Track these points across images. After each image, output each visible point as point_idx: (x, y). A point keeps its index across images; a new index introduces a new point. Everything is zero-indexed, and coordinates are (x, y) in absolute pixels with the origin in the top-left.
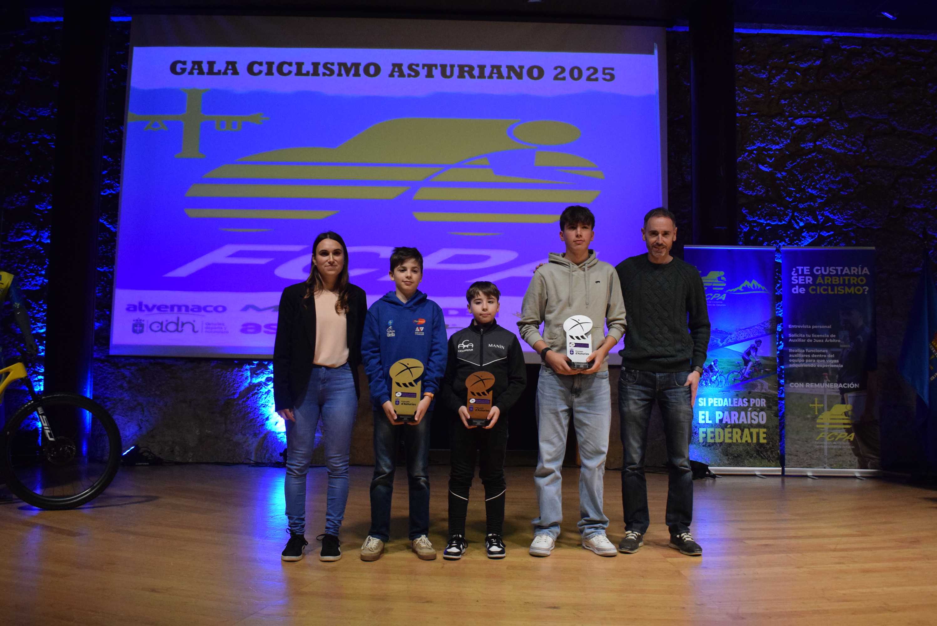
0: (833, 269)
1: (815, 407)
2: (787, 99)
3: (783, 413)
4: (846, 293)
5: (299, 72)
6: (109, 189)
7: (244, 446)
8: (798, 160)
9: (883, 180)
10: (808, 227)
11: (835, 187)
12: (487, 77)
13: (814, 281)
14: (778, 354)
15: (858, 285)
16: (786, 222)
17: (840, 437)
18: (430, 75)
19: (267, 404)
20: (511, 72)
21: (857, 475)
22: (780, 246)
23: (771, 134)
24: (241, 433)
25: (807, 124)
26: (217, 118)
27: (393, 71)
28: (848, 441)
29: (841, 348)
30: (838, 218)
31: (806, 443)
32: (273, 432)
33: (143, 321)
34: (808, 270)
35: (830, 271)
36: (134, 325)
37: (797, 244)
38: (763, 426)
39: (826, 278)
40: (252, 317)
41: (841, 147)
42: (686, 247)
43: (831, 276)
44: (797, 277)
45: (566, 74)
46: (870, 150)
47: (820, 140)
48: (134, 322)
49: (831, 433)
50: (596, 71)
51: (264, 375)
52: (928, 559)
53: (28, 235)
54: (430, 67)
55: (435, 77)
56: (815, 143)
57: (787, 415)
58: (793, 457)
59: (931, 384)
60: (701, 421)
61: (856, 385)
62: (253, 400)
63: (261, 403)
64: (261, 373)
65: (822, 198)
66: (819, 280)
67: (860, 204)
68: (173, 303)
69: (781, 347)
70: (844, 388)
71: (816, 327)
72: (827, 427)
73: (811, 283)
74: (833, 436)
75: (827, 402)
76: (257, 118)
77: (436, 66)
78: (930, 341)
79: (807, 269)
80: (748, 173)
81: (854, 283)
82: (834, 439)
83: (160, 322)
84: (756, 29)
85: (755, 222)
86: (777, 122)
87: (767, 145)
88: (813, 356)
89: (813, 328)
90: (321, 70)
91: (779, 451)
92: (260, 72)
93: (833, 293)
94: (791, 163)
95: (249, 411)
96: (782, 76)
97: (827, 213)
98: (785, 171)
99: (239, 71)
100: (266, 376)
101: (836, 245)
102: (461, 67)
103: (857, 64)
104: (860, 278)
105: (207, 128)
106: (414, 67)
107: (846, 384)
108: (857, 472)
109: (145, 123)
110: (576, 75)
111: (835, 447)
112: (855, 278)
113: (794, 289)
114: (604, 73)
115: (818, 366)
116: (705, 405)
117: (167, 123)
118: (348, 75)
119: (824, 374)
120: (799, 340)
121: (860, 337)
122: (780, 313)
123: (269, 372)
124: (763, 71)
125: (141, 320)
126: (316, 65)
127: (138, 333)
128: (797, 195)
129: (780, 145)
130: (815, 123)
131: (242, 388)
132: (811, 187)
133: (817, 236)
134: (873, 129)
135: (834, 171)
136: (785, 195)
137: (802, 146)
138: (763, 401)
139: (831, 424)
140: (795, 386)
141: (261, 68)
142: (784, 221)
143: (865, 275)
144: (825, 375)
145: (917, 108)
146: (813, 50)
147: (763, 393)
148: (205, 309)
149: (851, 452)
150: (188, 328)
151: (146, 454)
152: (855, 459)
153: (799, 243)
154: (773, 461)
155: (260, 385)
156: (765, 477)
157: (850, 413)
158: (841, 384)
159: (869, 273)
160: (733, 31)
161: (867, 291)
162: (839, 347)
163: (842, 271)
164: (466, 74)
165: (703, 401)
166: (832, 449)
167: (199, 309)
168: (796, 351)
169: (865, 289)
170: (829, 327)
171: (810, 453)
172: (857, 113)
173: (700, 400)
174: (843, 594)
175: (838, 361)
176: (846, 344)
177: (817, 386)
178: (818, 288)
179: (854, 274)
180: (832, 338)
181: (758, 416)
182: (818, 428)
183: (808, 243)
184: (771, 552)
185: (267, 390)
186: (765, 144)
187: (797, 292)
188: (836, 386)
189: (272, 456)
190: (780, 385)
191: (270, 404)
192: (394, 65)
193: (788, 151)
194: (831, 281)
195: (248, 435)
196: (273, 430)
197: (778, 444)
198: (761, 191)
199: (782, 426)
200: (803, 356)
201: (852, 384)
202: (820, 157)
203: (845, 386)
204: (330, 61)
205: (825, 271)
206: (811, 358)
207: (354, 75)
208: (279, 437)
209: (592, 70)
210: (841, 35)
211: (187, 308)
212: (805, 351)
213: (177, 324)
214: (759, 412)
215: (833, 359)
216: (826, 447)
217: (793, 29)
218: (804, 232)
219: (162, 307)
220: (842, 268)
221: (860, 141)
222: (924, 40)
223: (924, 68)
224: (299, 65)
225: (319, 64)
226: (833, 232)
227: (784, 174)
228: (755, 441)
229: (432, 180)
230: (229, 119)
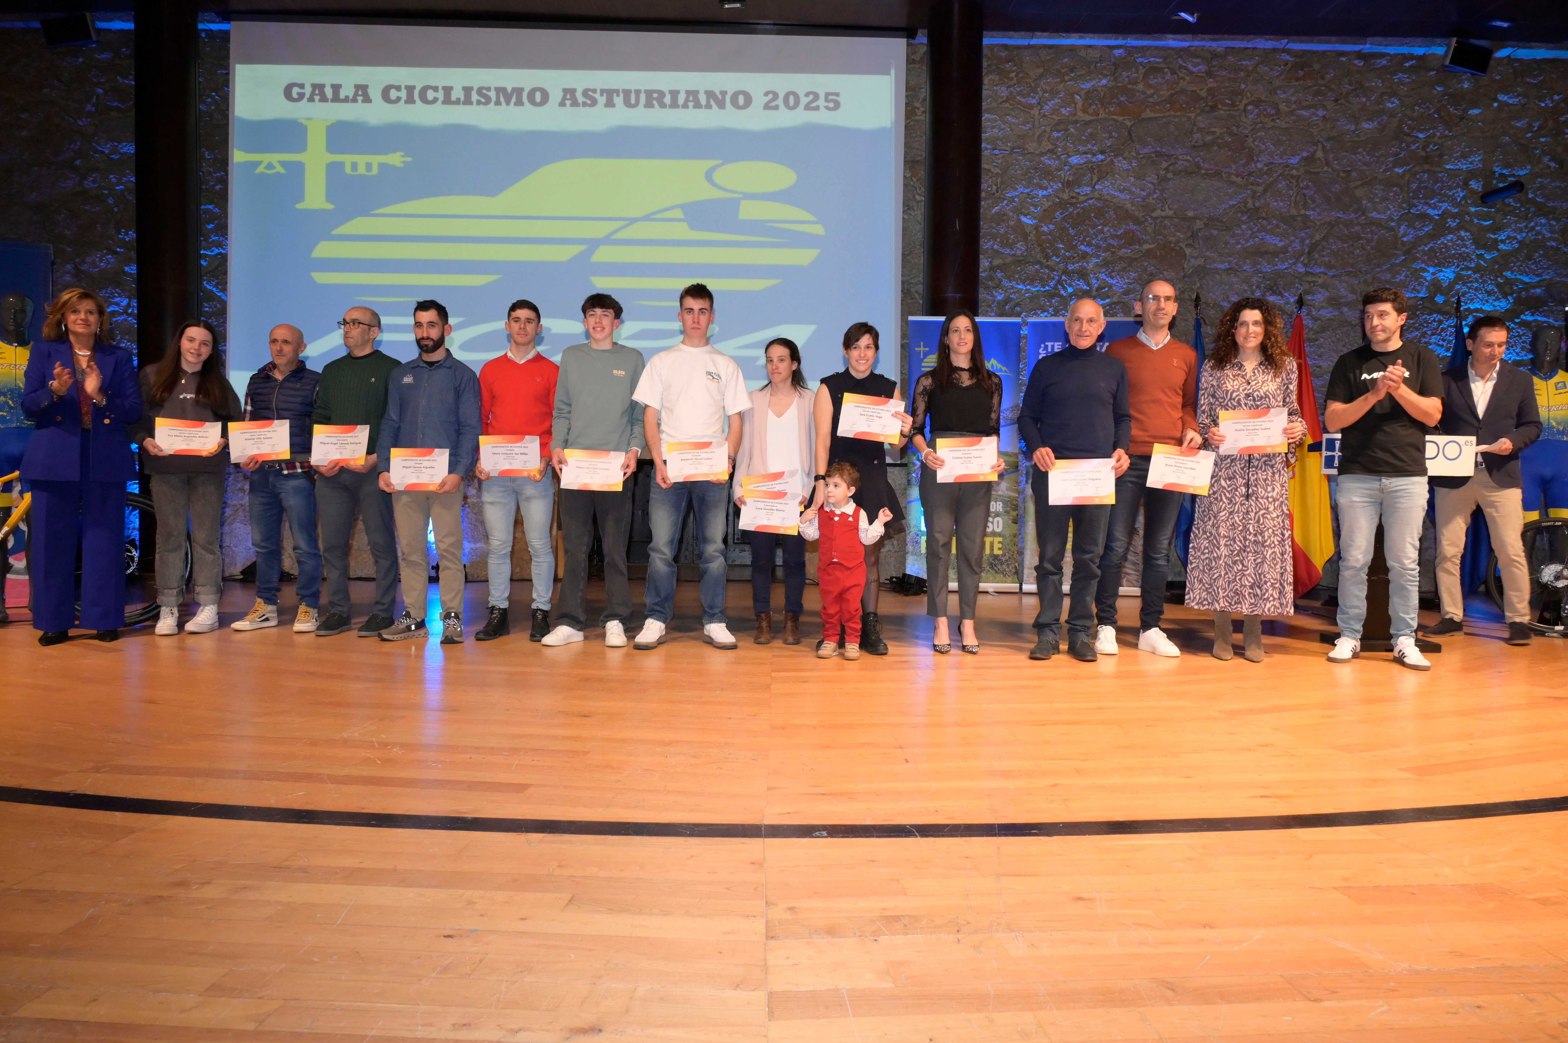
2: (1061, 131)
5: (447, 101)
6: (217, 248)
9: (1178, 234)
11: (1115, 244)
12: (680, 106)
16: (1051, 288)
18: (610, 104)
20: (711, 100)
23: (1038, 176)
25: (1085, 162)
26: (347, 159)
27: (564, 99)
30: (1117, 283)
38: (999, 535)
41: (1126, 192)
42: (911, 318)
45: (780, 102)
46: (1164, 195)
47: (1100, 183)
50: (816, 96)
53: (117, 304)
54: (610, 94)
55: (616, 105)
56: (1093, 186)
65: (1098, 257)
67: (1147, 264)
76: (396, 159)
77: (617, 92)
80: (1006, 226)
84: (1024, 39)
85: (1013, 287)
86: (1047, 161)
87: (1032, 191)
90: (475, 97)
91: (1016, 564)
92: (399, 99)
94: (1061, 214)
96: (1057, 100)
97: (1102, 276)
98: (1053, 225)
99: (371, 97)
102: (649, 93)
103: (1156, 83)
105: (334, 170)
106: (590, 93)
109: (257, 164)
110: (792, 102)
114: (827, 100)
118: (508, 103)
124: (1032, 94)
126: (467, 90)
128: (1067, 254)
129: (1048, 190)
130: (1095, 162)
132: (1085, 243)
134: (1171, 168)
135: (1116, 222)
136: (1051, 254)
141: (399, 94)
142: (1049, 286)
146: (1099, 65)
147: (1000, 496)
154: (1008, 576)
156: (999, 594)
160: (983, 41)
164: (655, 102)
172: (1150, 147)
186: (1029, 190)
192: (566, 91)
193: (1058, 198)
197: (1016, 556)
198: (1021, 250)
202: (1099, 205)
204: (486, 85)
207: (516, 104)
209: (811, 97)
210: (1135, 44)
221: (1152, 183)
222: (1246, 49)
223: (1243, 86)
224: (448, 90)
225: (471, 89)
226: (1108, 300)
227: (1052, 227)
228: (987, 551)
229: (614, 237)
230: (362, 160)
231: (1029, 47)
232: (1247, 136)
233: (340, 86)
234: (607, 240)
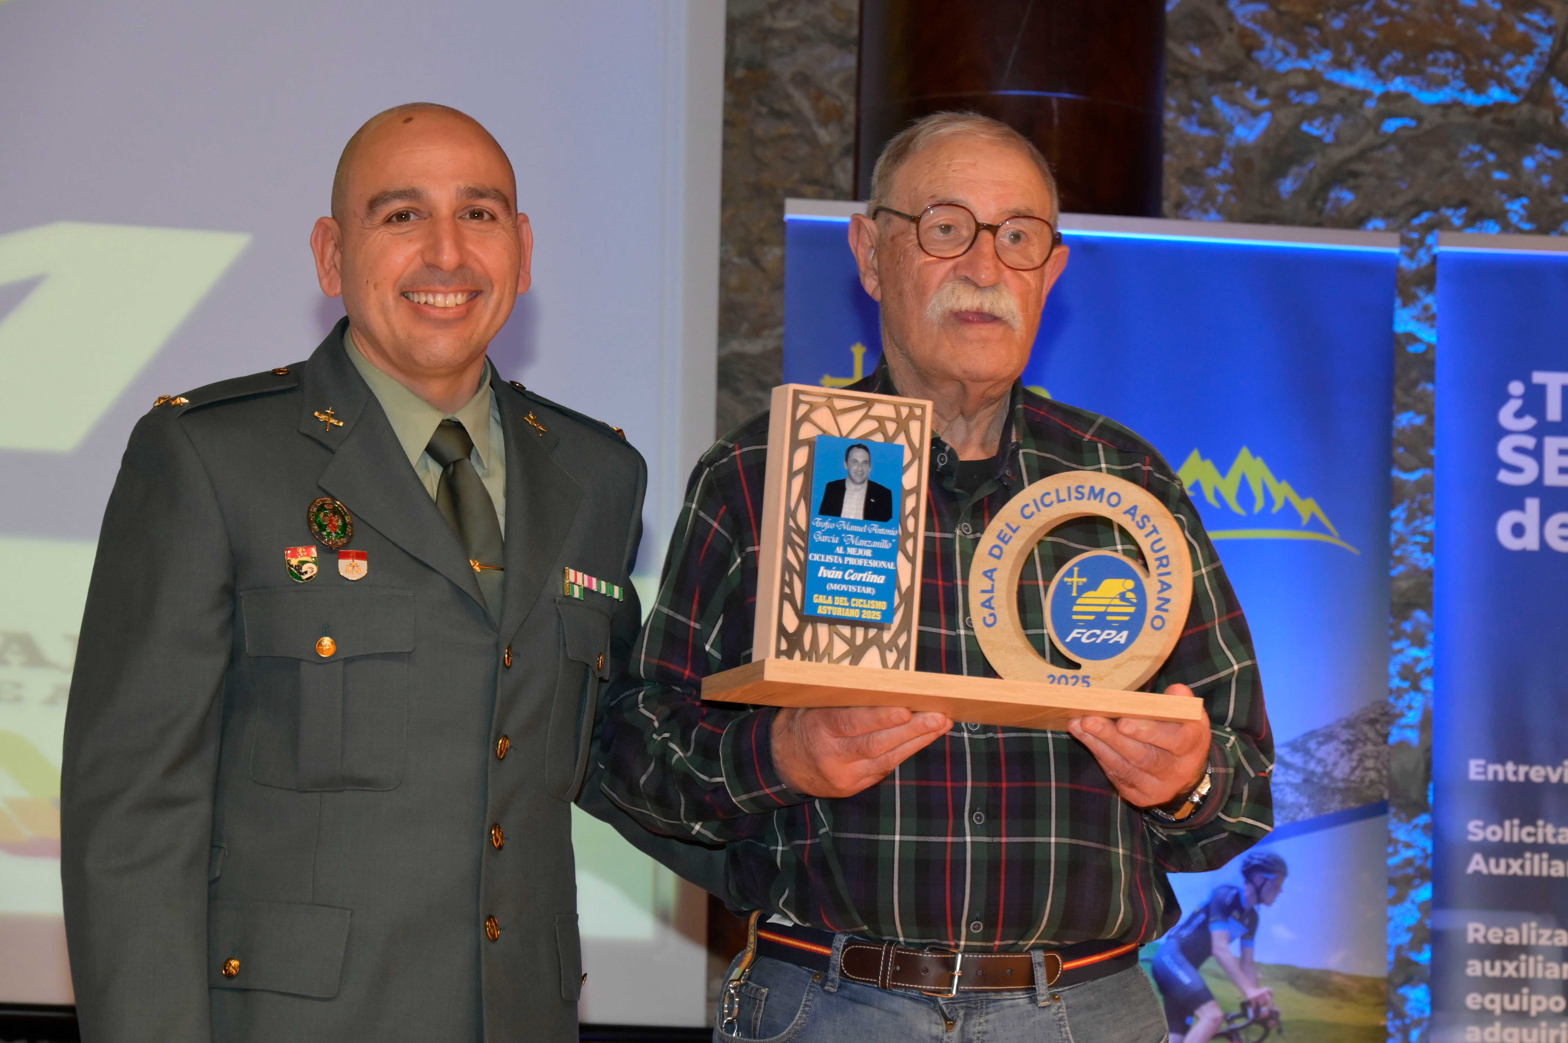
16: (1515, 91)
44: (1529, 442)
85: (1314, 81)
113: (1509, 520)
120: (1537, 867)
168: (1513, 937)
187: (1530, 542)
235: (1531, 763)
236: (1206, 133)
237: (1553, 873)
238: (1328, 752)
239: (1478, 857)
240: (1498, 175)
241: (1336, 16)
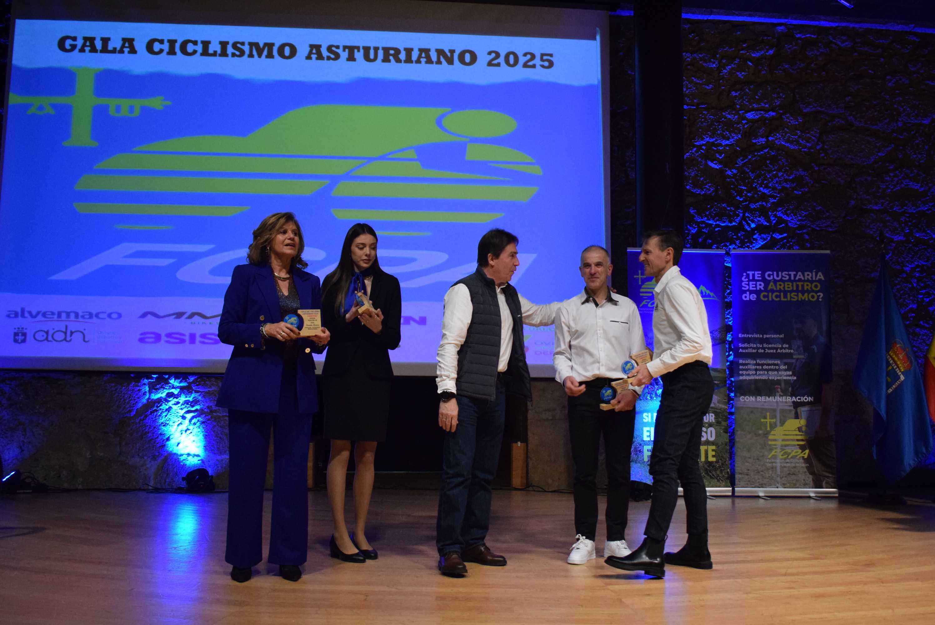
0: (786, 274)
1: (767, 422)
2: (738, 91)
3: (734, 429)
4: (800, 299)
5: (205, 53)
7: (141, 470)
8: (750, 157)
9: (839, 179)
10: (761, 229)
11: (788, 186)
12: (414, 62)
13: (766, 287)
14: (728, 365)
15: (813, 291)
16: (737, 223)
17: (793, 454)
18: (351, 58)
19: (168, 422)
20: (441, 57)
21: (812, 495)
22: (730, 249)
23: (721, 128)
24: (138, 455)
25: (759, 117)
26: (112, 103)
27: (311, 53)
28: (801, 459)
29: (795, 358)
30: (792, 219)
31: (757, 461)
32: (175, 454)
33: (26, 329)
34: (760, 275)
35: (782, 276)
36: (16, 334)
37: (748, 247)
38: (712, 443)
39: (778, 283)
40: (151, 325)
41: (795, 143)
42: (630, 250)
43: (784, 281)
44: (747, 283)
45: (501, 60)
46: (826, 147)
47: (772, 135)
48: (16, 331)
49: (784, 450)
50: (533, 57)
51: (165, 390)
52: (883, 583)
54: (351, 50)
55: (357, 59)
56: (767, 138)
57: (737, 431)
58: (743, 476)
59: (888, 396)
60: (646, 438)
61: (810, 399)
62: (152, 419)
63: (162, 421)
64: (161, 388)
65: (774, 197)
66: (771, 286)
67: (814, 204)
68: (60, 310)
69: (731, 358)
70: (797, 401)
71: (768, 336)
72: (779, 443)
73: (763, 289)
74: (785, 452)
75: (780, 417)
76: (158, 103)
77: (358, 48)
78: (888, 351)
79: (758, 274)
80: (696, 170)
81: (807, 289)
82: (788, 457)
83: (46, 330)
84: (705, 15)
85: (703, 222)
86: (727, 115)
87: (716, 140)
88: (765, 367)
89: (764, 337)
90: (230, 50)
91: (729, 470)
92: (161, 51)
93: (785, 300)
94: (742, 160)
95: (147, 430)
96: (732, 65)
97: (779, 214)
98: (736, 169)
99: (137, 49)
100: (166, 391)
101: (789, 248)
102: (386, 50)
103: (812, 54)
104: (815, 283)
105: (99, 112)
106: (334, 49)
107: (800, 397)
108: (812, 492)
109: (28, 106)
110: (512, 61)
111: (788, 465)
112: (808, 283)
113: (744, 295)
114: (542, 60)
115: (770, 378)
116: (650, 421)
117: (54, 106)
118: (260, 56)
119: (776, 386)
120: (750, 351)
121: (815, 347)
122: (730, 321)
123: (170, 386)
124: (712, 60)
125: (23, 328)
126: (224, 44)
127: (19, 343)
128: (748, 194)
129: (730, 140)
130: (767, 118)
131: (140, 405)
132: (763, 186)
133: (769, 238)
134: (829, 124)
135: (788, 168)
136: (735, 194)
137: (754, 141)
138: (712, 416)
139: (783, 440)
140: (746, 399)
141: (162, 47)
142: (735, 222)
143: (820, 281)
144: (777, 388)
145: (875, 103)
146: (766, 38)
148: (97, 315)
149: (805, 470)
150: (78, 337)
151: (28, 481)
152: (808, 478)
153: (751, 246)
154: (722, 481)
155: (160, 401)
156: (714, 498)
157: (804, 429)
158: (794, 397)
159: (823, 279)
160: (681, 16)
161: (821, 298)
162: (792, 358)
163: (795, 276)
164: (391, 58)
165: (648, 416)
166: (785, 467)
167: (91, 315)
168: (747, 362)
169: (820, 295)
170: (782, 336)
171: (762, 471)
172: (811, 107)
173: (645, 415)
174: (793, 620)
175: (791, 373)
176: (799, 354)
177: (769, 400)
178: (770, 294)
179: (808, 281)
180: (785, 348)
181: (706, 432)
182: (770, 445)
183: (760, 246)
184: (718, 578)
185: (167, 407)
186: (714, 139)
187: (748, 299)
188: (789, 399)
189: (174, 481)
190: (730, 399)
191: (171, 423)
192: (312, 46)
193: (738, 147)
194: (784, 288)
195: (146, 458)
196: (174, 452)
197: (728, 462)
198: (710, 190)
199: (732, 442)
200: (754, 367)
201: (806, 397)
202: (773, 153)
203: (799, 399)
204: (240, 41)
205: (778, 276)
206: (763, 370)
207: (267, 57)
208: (182, 459)
209: (529, 57)
210: (795, 22)
211: (77, 315)
212: (756, 362)
213: (65, 333)
214: (707, 428)
215: (786, 370)
216: (779, 465)
217: (745, 15)
218: (756, 234)
219: (48, 313)
220: (795, 273)
221: (815, 136)
222: (882, 30)
223: (882, 60)
224: (206, 44)
225: (227, 43)
226: (786, 235)
227: (735, 171)
228: (703, 459)
229: (354, 174)
230: (125, 103)
231: (708, 21)
232: (887, 100)
233: (109, 39)
234: (347, 177)
235: (748, 334)
236: (686, 232)
237: (753, 352)
238: (716, 333)
239: (741, 349)
240: (734, 237)
241: (707, 212)
